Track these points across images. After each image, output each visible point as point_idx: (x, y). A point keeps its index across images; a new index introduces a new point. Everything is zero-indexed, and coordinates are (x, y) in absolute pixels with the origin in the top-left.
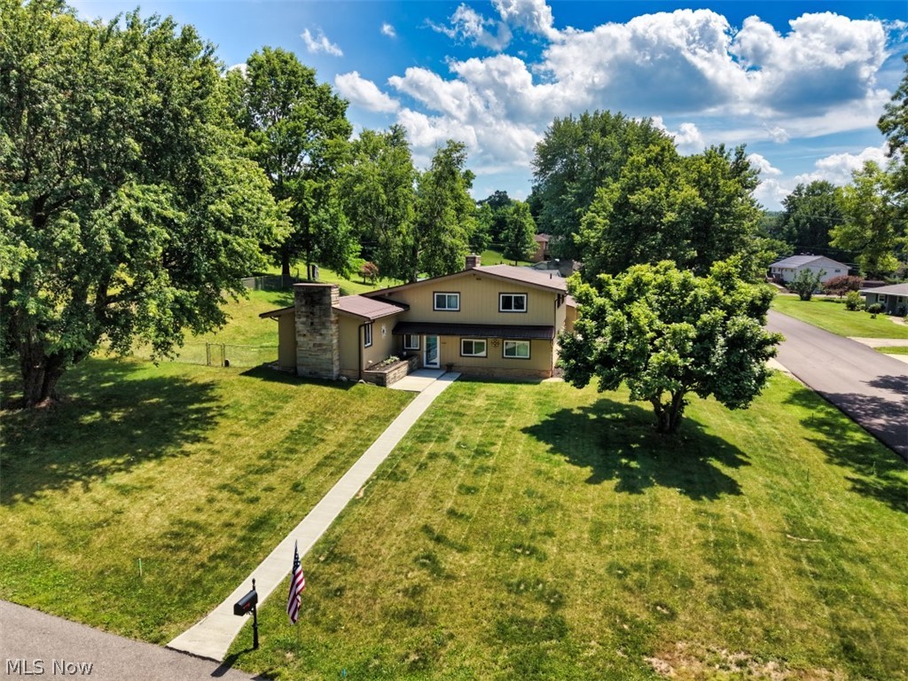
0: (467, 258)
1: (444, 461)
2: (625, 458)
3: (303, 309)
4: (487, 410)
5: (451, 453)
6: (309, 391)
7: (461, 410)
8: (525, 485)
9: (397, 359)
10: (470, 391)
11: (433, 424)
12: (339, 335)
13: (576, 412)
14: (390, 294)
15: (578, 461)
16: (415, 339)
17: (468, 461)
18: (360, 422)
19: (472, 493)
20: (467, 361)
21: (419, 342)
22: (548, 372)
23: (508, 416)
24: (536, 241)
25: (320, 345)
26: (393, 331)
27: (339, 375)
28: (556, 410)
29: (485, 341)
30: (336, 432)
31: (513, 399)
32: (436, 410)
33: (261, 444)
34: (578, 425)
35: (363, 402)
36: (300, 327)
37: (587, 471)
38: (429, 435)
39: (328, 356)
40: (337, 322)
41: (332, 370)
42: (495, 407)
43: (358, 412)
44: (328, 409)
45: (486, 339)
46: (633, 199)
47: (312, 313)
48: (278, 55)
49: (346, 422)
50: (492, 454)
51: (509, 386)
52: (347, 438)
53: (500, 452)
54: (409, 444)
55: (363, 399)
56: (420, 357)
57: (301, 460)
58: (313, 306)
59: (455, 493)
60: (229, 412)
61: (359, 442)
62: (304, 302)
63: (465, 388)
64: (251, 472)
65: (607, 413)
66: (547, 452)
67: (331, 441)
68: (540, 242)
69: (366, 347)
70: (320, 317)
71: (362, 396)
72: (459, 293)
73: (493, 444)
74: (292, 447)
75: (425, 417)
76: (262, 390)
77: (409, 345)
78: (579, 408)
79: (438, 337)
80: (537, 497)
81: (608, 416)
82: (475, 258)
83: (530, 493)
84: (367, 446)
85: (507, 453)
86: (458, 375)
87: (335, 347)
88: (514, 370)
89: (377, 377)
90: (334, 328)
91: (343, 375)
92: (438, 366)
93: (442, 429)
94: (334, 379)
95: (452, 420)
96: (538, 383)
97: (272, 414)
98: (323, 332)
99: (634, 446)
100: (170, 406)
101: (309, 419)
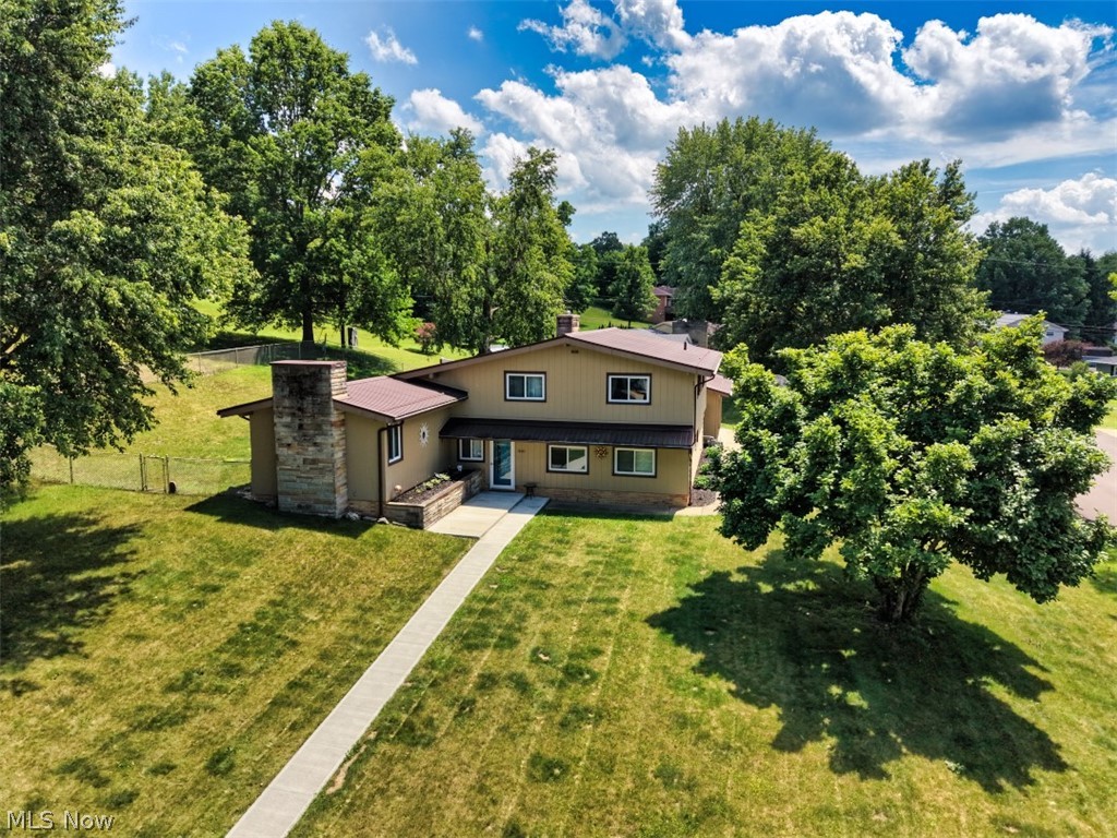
0: (559, 319)
1: (506, 694)
2: (838, 684)
3: (287, 403)
4: (587, 574)
5: (522, 676)
6: (290, 542)
7: (544, 577)
8: (657, 752)
9: (446, 478)
10: (560, 535)
11: (493, 606)
12: (346, 445)
13: (737, 578)
14: (437, 375)
15: (753, 694)
16: (476, 446)
17: (550, 695)
18: (368, 603)
19: (556, 778)
20: (555, 480)
21: (481, 450)
22: (683, 497)
23: (623, 587)
24: (654, 296)
25: (314, 461)
26: (440, 433)
27: (347, 510)
28: (704, 574)
29: (585, 448)
30: (322, 624)
31: (630, 551)
32: (501, 577)
33: (178, 655)
34: (744, 607)
35: (378, 560)
36: (281, 431)
37: (770, 719)
38: (484, 631)
39: (328, 479)
40: (343, 423)
41: (334, 503)
42: (601, 567)
43: (369, 582)
44: (318, 576)
45: (588, 446)
46: (797, 233)
47: (300, 409)
48: (293, 29)
49: (343, 603)
50: (594, 677)
51: (623, 523)
52: (340, 638)
53: (609, 672)
54: (448, 652)
55: (380, 554)
56: (484, 473)
57: (244, 691)
58: (302, 399)
59: (522, 779)
60: (139, 587)
61: (359, 647)
62: (286, 392)
63: (552, 529)
64: (140, 724)
65: (789, 582)
66: (693, 669)
67: (309, 645)
68: (659, 297)
69: (390, 464)
70: (313, 416)
71: (380, 548)
72: (544, 373)
73: (597, 652)
74: (234, 661)
75: (483, 592)
76: (211, 540)
77: (467, 453)
78: (741, 570)
79: (513, 444)
80: (681, 786)
81: (791, 587)
82: (570, 318)
83: (667, 775)
84: (369, 657)
85: (622, 674)
86: (542, 502)
87: (339, 464)
88: (631, 495)
89: (409, 513)
90: (336, 434)
91: (353, 511)
92: (512, 487)
93: (508, 618)
94: (338, 515)
95: (527, 598)
96: (669, 518)
97: (215, 589)
98: (319, 440)
99: (846, 654)
100: (38, 576)
101: (279, 598)
